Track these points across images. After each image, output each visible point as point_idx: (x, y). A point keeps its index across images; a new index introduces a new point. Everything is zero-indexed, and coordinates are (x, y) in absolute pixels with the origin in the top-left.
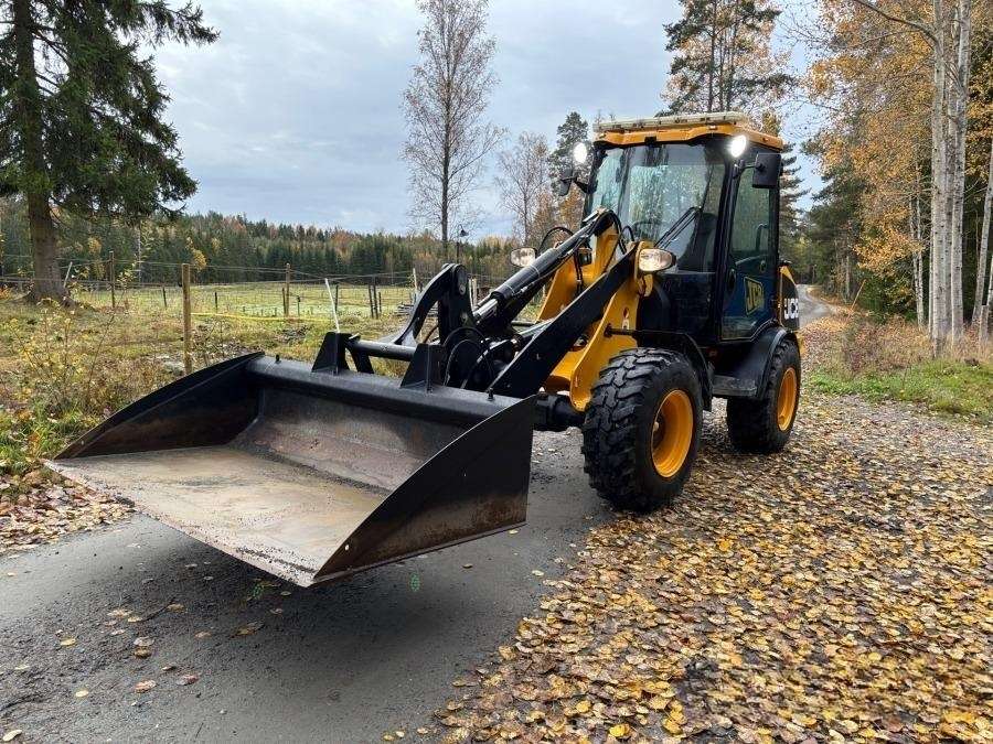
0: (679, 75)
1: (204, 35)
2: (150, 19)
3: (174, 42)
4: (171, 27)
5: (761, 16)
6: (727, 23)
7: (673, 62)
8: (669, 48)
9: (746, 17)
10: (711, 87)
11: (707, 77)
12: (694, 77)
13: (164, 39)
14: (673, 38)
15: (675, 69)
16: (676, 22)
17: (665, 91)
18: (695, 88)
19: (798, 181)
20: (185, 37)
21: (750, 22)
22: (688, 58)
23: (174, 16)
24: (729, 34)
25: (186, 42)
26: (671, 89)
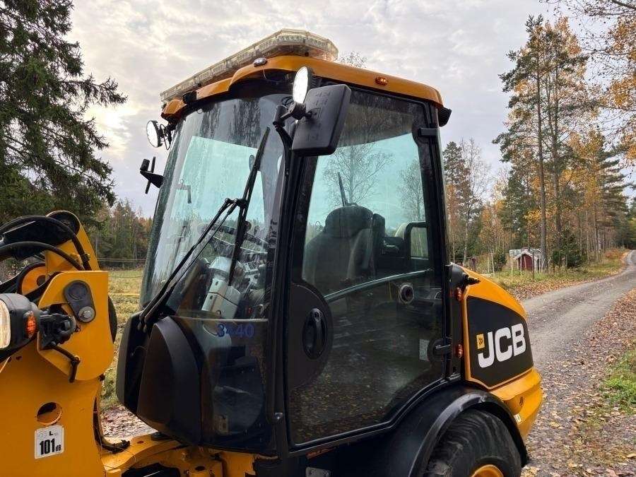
0: (515, 107)
1: (116, 99)
2: (80, 92)
3: (97, 105)
4: (95, 95)
5: (574, 62)
6: (548, 69)
7: (510, 99)
8: (505, 90)
9: (562, 63)
10: (539, 114)
11: (536, 107)
12: (525, 107)
13: (90, 104)
14: (507, 84)
15: (511, 105)
16: (507, 72)
17: (507, 120)
18: (527, 115)
19: (622, 176)
20: (106, 101)
21: (565, 67)
22: (521, 95)
23: (98, 88)
24: (552, 77)
25: (106, 105)
26: (511, 118)
